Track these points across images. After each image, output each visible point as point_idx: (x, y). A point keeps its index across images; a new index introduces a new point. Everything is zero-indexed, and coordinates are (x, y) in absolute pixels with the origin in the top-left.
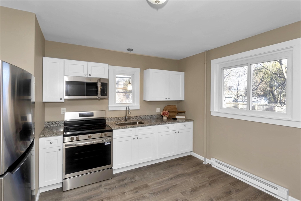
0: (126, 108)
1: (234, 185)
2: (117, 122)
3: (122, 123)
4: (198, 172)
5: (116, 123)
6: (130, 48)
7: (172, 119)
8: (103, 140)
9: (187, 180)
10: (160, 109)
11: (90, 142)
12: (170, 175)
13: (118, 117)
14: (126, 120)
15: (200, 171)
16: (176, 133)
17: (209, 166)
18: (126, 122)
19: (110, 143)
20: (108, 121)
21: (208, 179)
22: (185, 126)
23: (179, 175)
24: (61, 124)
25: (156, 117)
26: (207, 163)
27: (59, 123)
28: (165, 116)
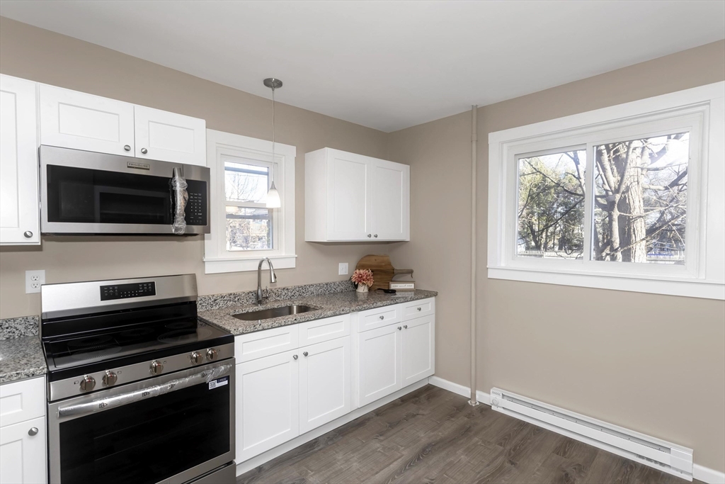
0: (257, 264)
1: (565, 453)
2: (234, 307)
3: (248, 313)
4: (468, 430)
5: (232, 312)
6: (274, 76)
7: (383, 292)
8: (203, 376)
9: (452, 459)
10: (347, 264)
11: (158, 388)
12: (404, 453)
13: (232, 292)
14: (259, 302)
15: (470, 427)
16: (400, 329)
17: (485, 409)
18: (260, 308)
19: (226, 382)
20: (204, 309)
21: (502, 448)
22: (420, 309)
23: (427, 447)
24: (26, 328)
25: (338, 289)
26: (478, 404)
27: (19, 327)
28: (363, 284)
